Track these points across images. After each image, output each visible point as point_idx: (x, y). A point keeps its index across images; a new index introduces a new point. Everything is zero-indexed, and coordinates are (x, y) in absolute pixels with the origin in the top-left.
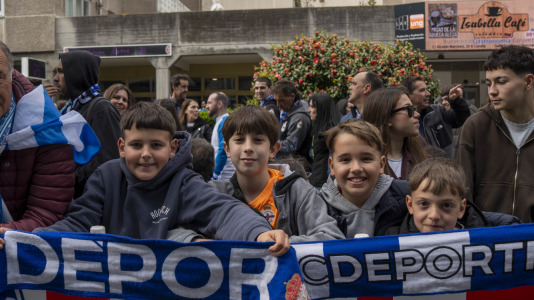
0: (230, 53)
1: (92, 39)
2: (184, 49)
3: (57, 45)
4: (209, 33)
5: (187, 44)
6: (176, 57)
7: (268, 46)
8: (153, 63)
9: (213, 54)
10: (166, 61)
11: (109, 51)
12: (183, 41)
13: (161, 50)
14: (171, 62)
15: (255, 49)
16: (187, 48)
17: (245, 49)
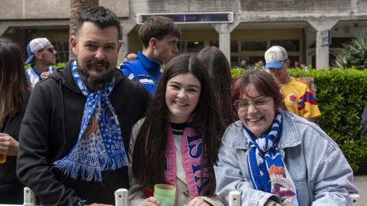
0: (283, 20)
1: (162, 7)
2: (244, 17)
3: (131, 12)
4: (265, 4)
5: (246, 13)
6: (236, 24)
7: (316, 14)
8: (217, 28)
9: (269, 21)
10: (228, 27)
11: (177, 18)
12: (243, 10)
13: (224, 17)
14: (232, 28)
15: (305, 17)
16: (246, 16)
17: (296, 17)
